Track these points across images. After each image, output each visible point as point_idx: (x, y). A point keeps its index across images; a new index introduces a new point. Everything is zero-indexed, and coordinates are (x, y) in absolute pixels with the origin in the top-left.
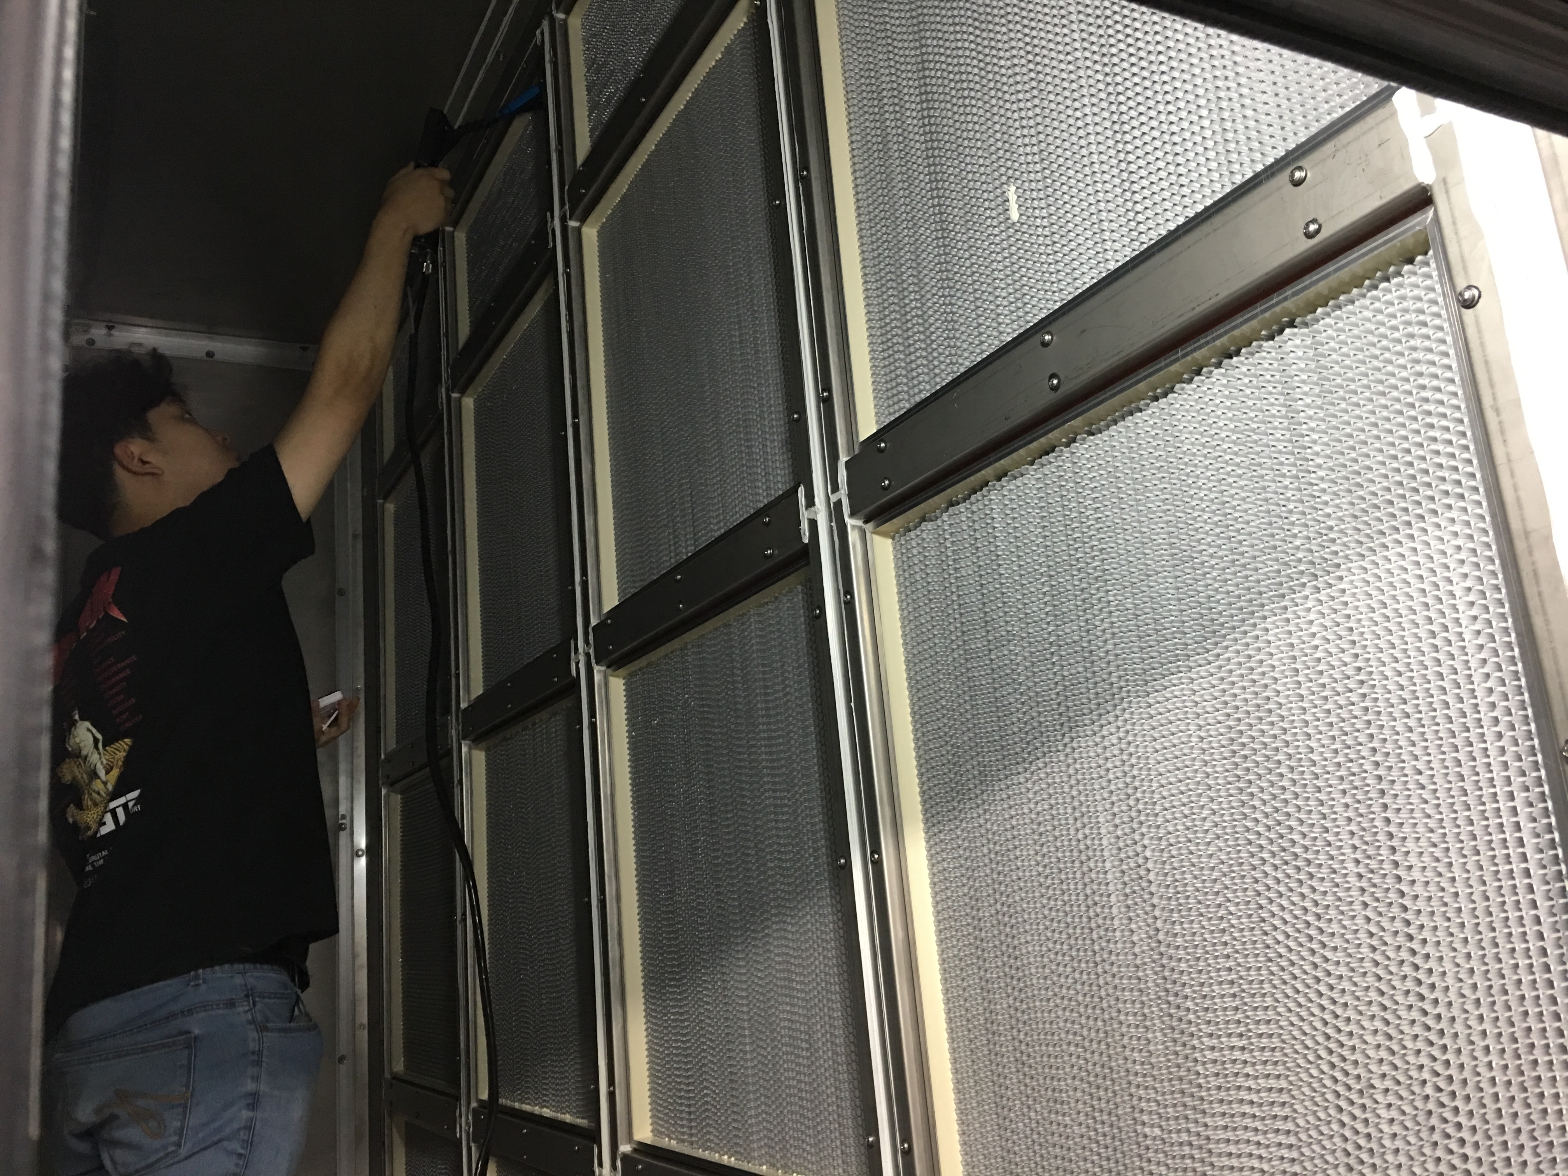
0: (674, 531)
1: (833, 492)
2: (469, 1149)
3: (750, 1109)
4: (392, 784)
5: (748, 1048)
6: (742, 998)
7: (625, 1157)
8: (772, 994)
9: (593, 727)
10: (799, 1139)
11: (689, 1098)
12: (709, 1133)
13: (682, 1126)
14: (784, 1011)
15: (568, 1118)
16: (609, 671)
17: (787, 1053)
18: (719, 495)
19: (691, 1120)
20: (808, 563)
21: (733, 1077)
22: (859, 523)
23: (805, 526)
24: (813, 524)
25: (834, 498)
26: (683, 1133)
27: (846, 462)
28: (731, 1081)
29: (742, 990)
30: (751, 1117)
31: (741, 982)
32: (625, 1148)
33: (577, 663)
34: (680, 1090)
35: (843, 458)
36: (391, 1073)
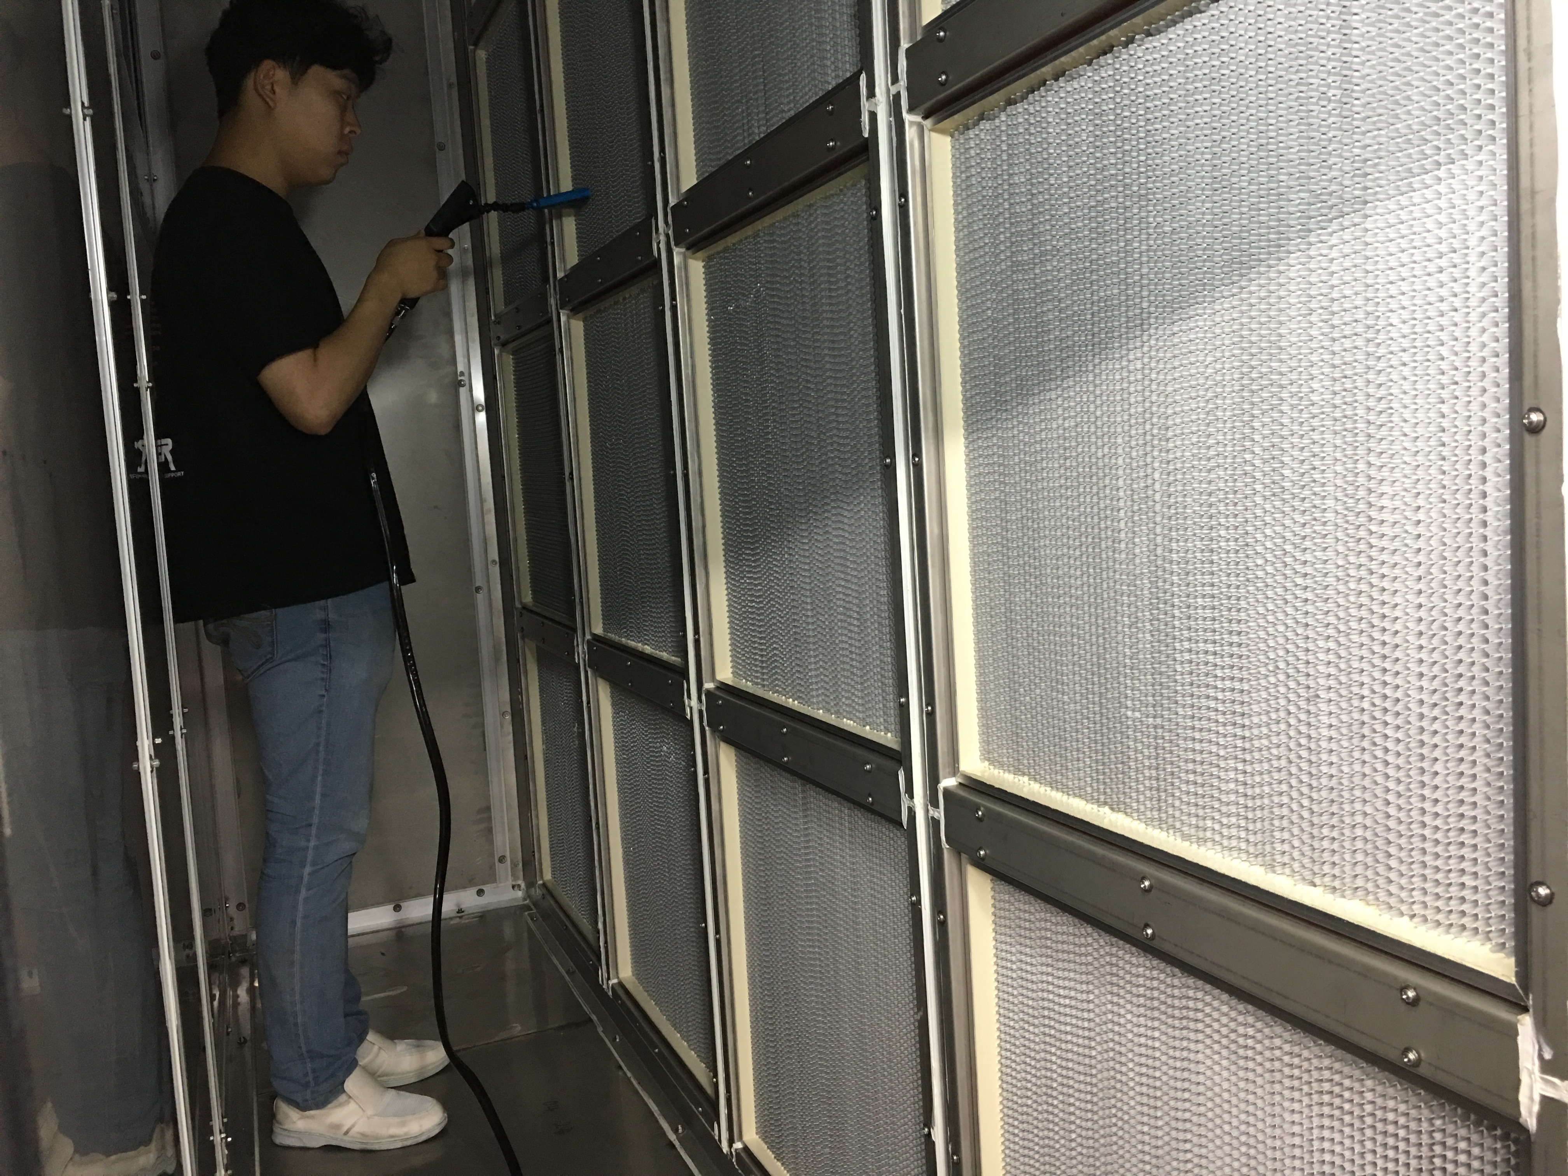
0: (748, 108)
1: (893, 83)
2: (586, 672)
3: (810, 663)
4: (504, 345)
5: (809, 613)
6: (805, 570)
7: (709, 693)
8: (830, 570)
9: (674, 308)
10: (849, 691)
11: (762, 650)
12: (777, 679)
13: (757, 672)
14: (839, 585)
15: (665, 655)
16: (689, 253)
17: (841, 621)
18: (790, 72)
19: (763, 668)
20: (868, 159)
21: (798, 637)
22: (918, 119)
23: (865, 118)
24: (873, 116)
25: (893, 90)
26: (757, 677)
27: (907, 50)
28: (796, 639)
29: (806, 563)
30: (811, 670)
31: (804, 556)
32: (709, 685)
33: (659, 243)
34: (755, 642)
35: (905, 45)
36: (521, 603)
